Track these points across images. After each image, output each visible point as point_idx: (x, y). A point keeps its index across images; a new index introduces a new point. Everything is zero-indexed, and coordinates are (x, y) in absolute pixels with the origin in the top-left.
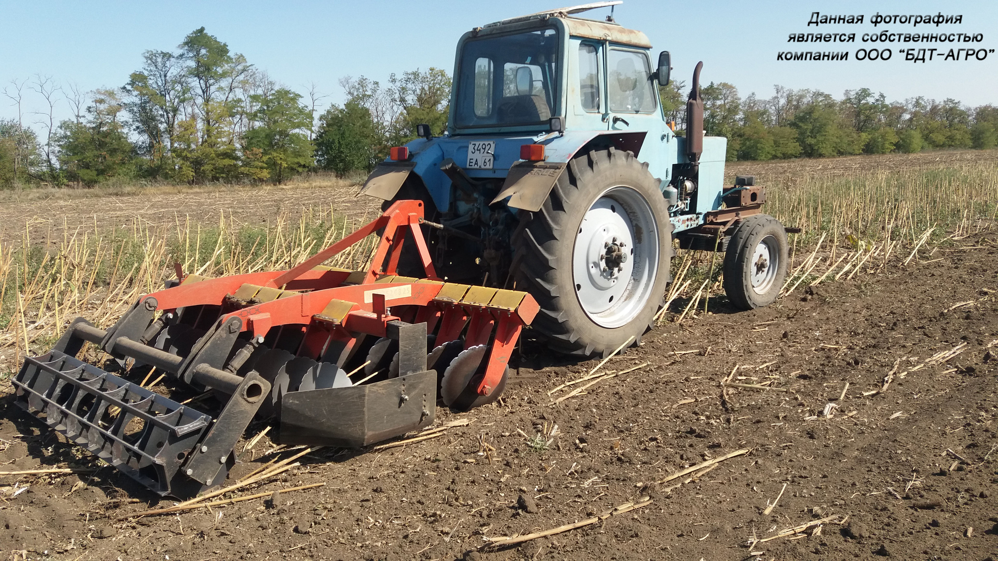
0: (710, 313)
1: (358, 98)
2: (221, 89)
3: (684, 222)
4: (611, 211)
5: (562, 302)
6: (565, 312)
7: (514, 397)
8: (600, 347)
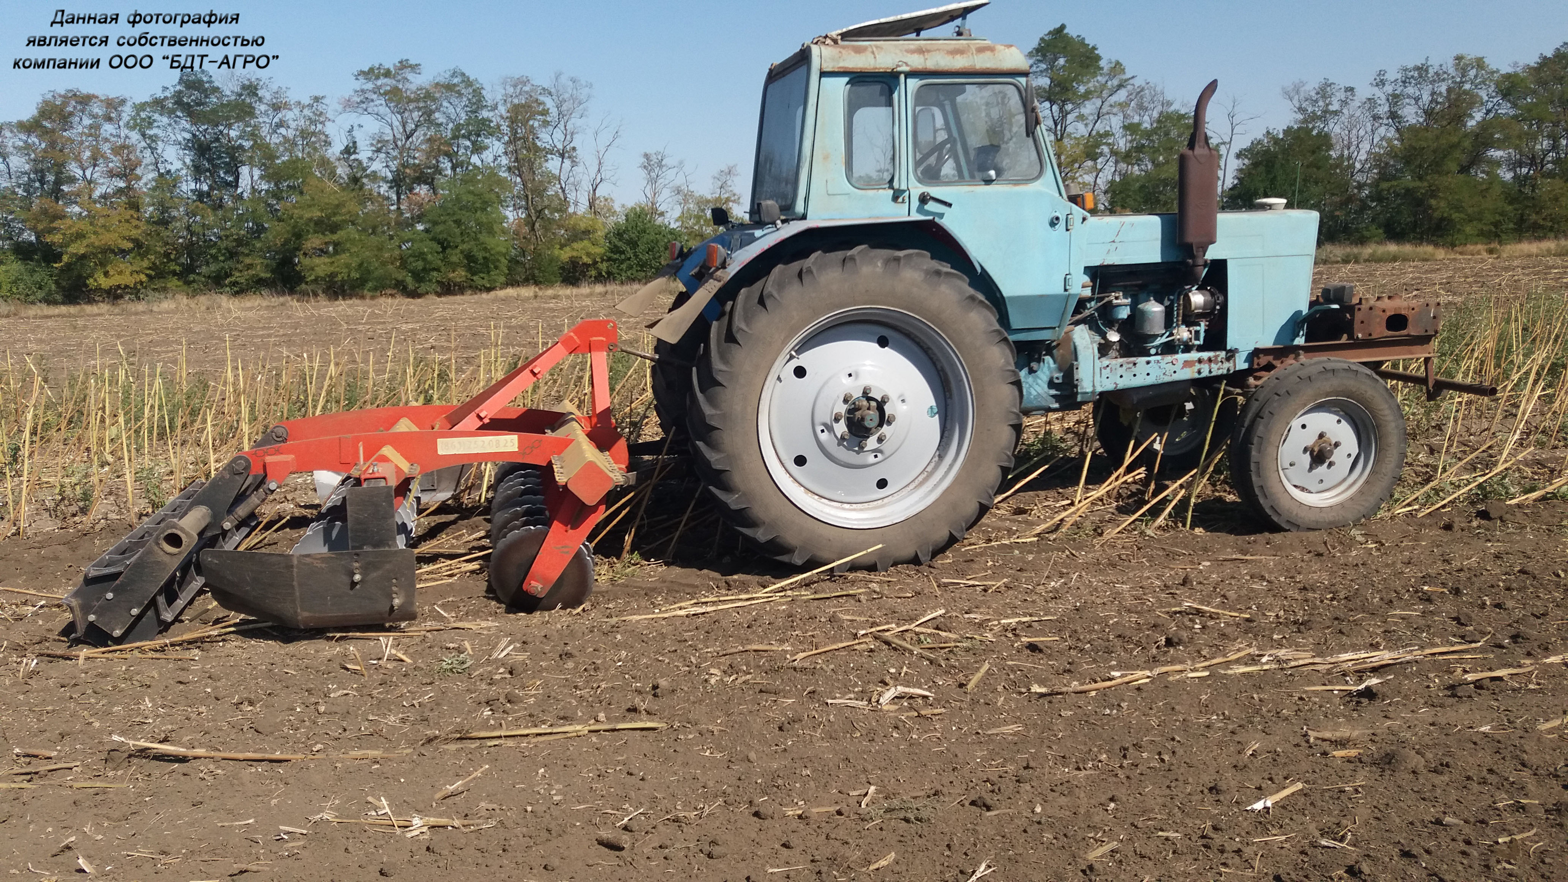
0: (1198, 531)
1: (1314, 117)
2: (1081, 118)
3: (1187, 364)
4: (876, 345)
5: (737, 479)
6: (744, 494)
7: (611, 606)
8: (824, 555)
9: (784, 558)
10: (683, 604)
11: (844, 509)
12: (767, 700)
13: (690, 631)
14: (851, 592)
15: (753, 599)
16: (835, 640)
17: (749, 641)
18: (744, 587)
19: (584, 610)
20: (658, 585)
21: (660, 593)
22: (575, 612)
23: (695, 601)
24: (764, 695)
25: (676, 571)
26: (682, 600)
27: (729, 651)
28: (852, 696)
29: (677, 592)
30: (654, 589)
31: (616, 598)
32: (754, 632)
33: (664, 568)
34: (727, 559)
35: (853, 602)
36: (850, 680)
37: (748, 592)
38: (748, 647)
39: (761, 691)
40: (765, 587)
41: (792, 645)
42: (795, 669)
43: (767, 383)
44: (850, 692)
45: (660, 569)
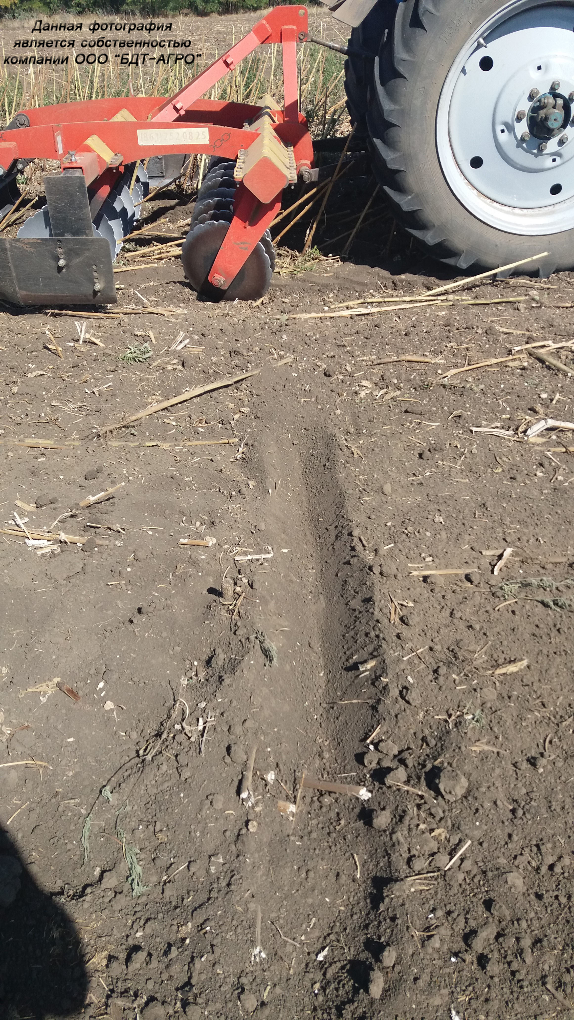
5: (411, 180)
6: (417, 196)
7: (286, 300)
8: (489, 260)
9: (450, 261)
10: (350, 304)
11: (514, 214)
12: (411, 422)
13: (351, 335)
14: (511, 299)
15: (416, 301)
16: (489, 354)
17: (404, 351)
18: (410, 288)
19: (262, 303)
20: (332, 281)
21: (332, 290)
22: (255, 304)
23: (362, 301)
24: (410, 417)
25: (351, 266)
26: (350, 298)
27: (383, 361)
28: (498, 424)
29: (348, 289)
30: (326, 286)
31: (292, 292)
32: (410, 342)
33: (340, 263)
34: (397, 258)
35: (511, 311)
36: (499, 405)
37: (412, 294)
38: (403, 358)
39: (406, 411)
40: (429, 289)
41: (446, 358)
42: (444, 386)
43: (450, 75)
44: (497, 419)
45: (336, 265)
